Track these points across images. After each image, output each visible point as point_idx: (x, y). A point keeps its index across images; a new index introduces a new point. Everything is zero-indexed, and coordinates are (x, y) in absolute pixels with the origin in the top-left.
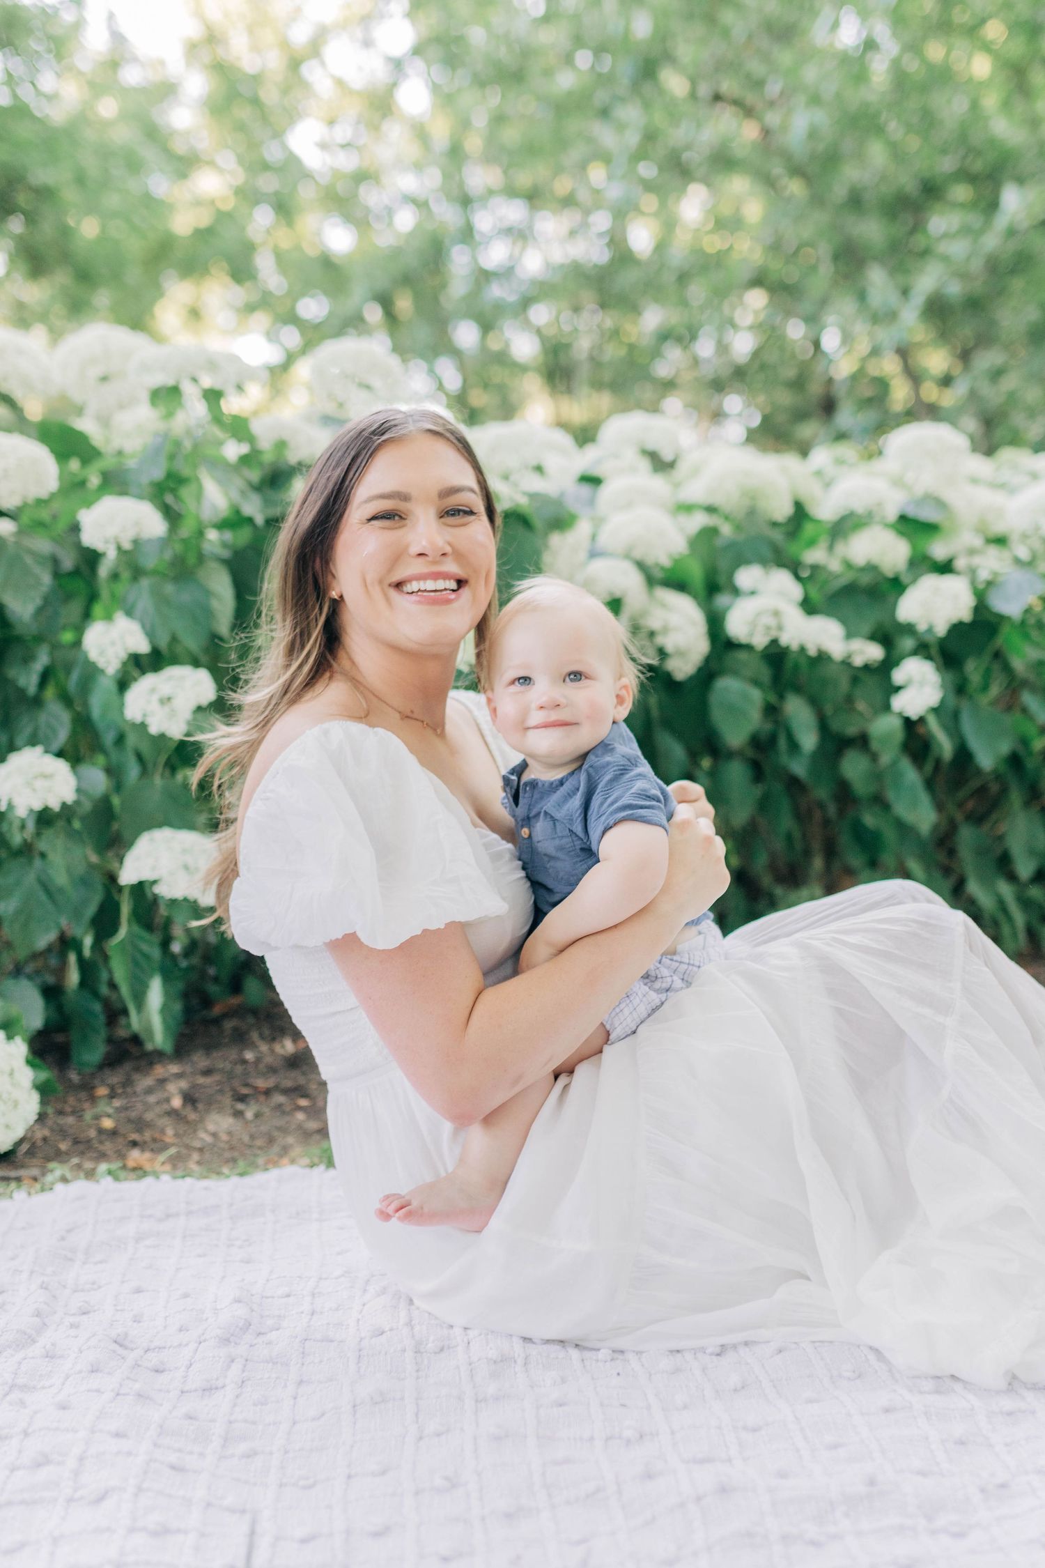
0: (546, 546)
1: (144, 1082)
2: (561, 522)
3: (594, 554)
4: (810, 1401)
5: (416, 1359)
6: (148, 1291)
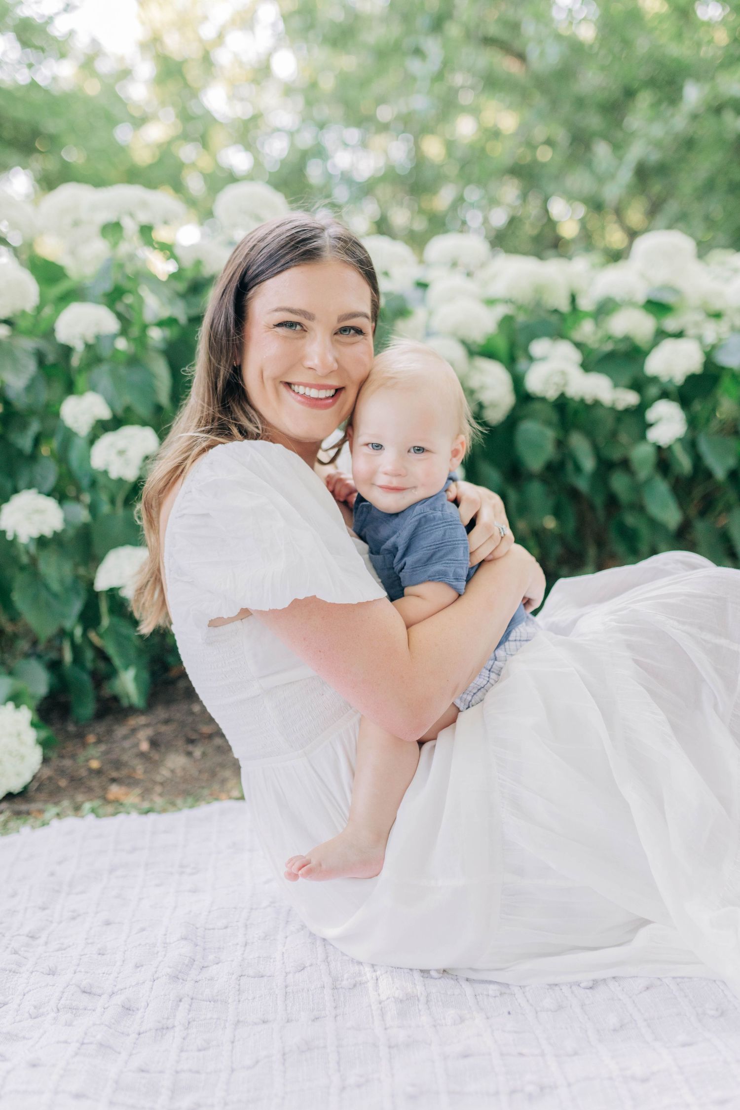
0: (393, 329)
1: (121, 731)
2: (402, 312)
3: (429, 333)
5: (333, 996)
6: (115, 923)
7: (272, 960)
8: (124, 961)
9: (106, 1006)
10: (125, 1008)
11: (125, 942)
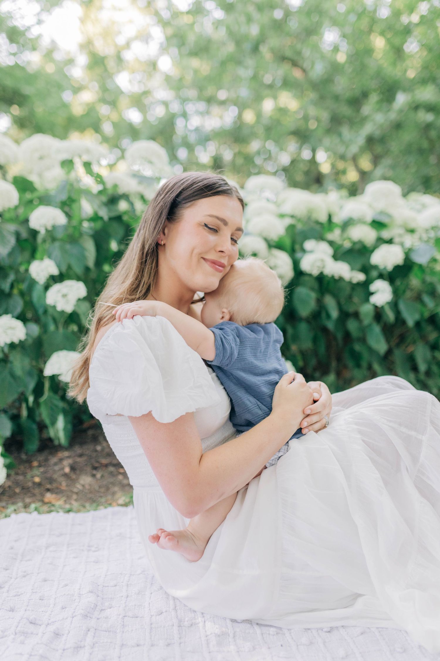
1: (54, 460)
3: (246, 233)
5: (179, 631)
6: (49, 580)
7: (143, 607)
8: (55, 604)
9: (44, 632)
10: (55, 634)
11: (56, 592)
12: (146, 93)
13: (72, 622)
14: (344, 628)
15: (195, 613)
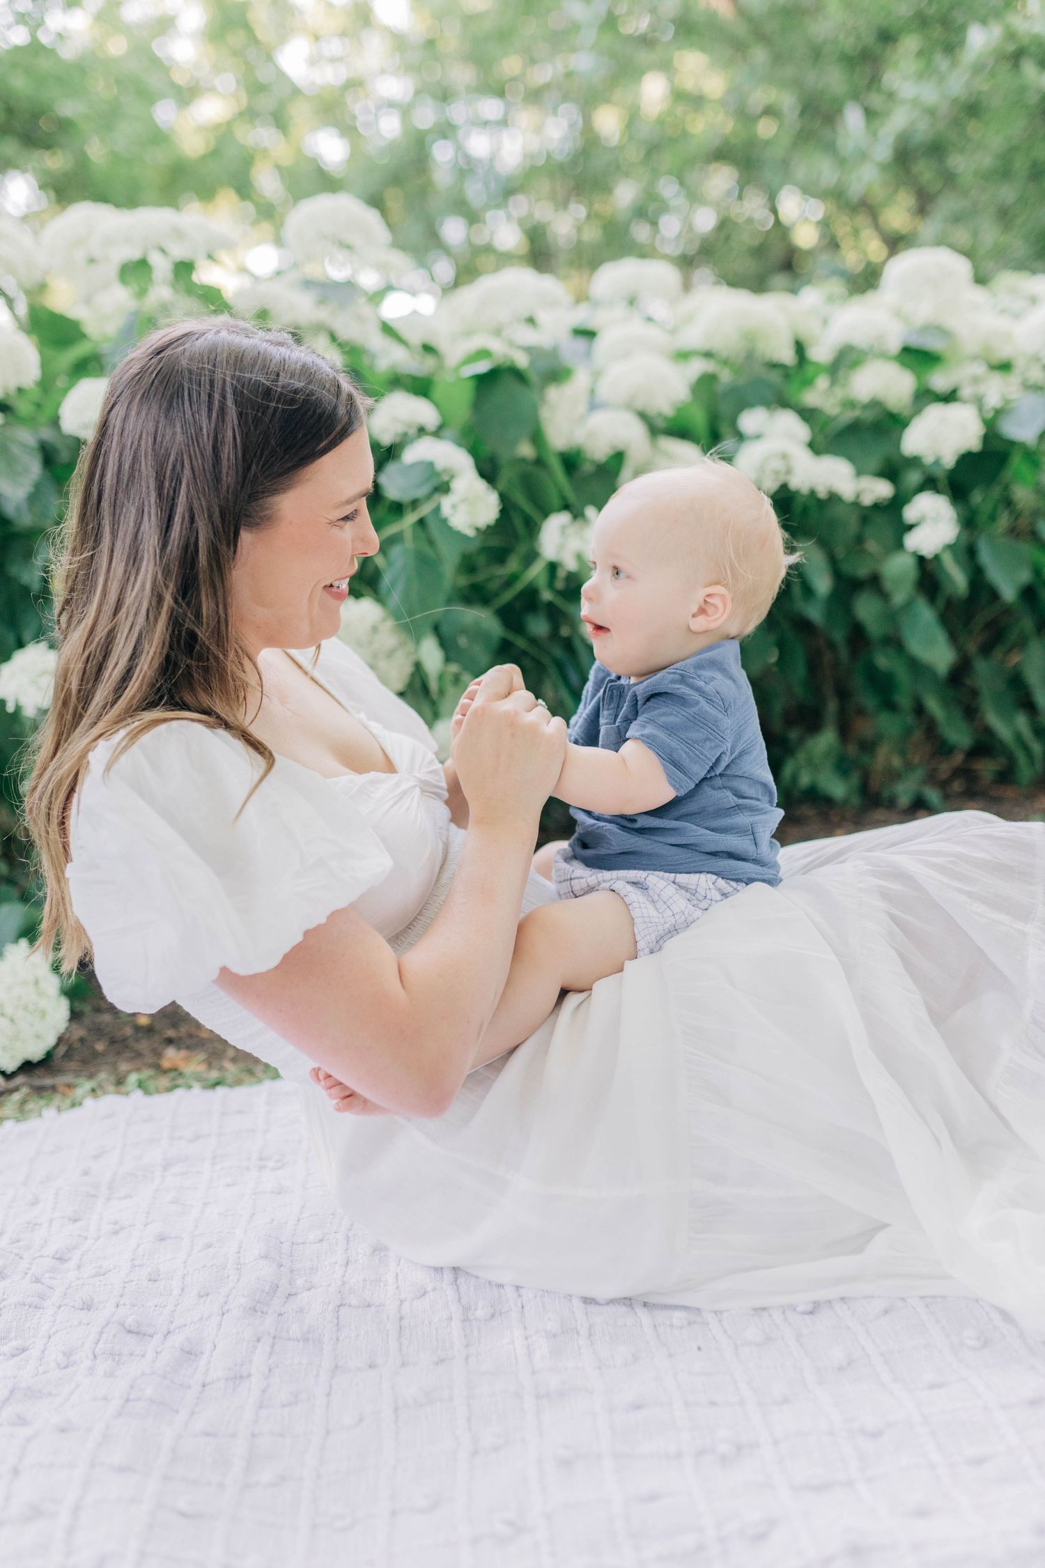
0: (543, 399)
2: (556, 374)
3: (594, 405)
4: (933, 1386)
5: (464, 1330)
6: (170, 1238)
7: (382, 1284)
8: (183, 1289)
9: (159, 1349)
10: (184, 1352)
11: (185, 1262)
12: (354, 85)
13: (221, 1325)
14: (845, 1303)
15: (502, 1290)
